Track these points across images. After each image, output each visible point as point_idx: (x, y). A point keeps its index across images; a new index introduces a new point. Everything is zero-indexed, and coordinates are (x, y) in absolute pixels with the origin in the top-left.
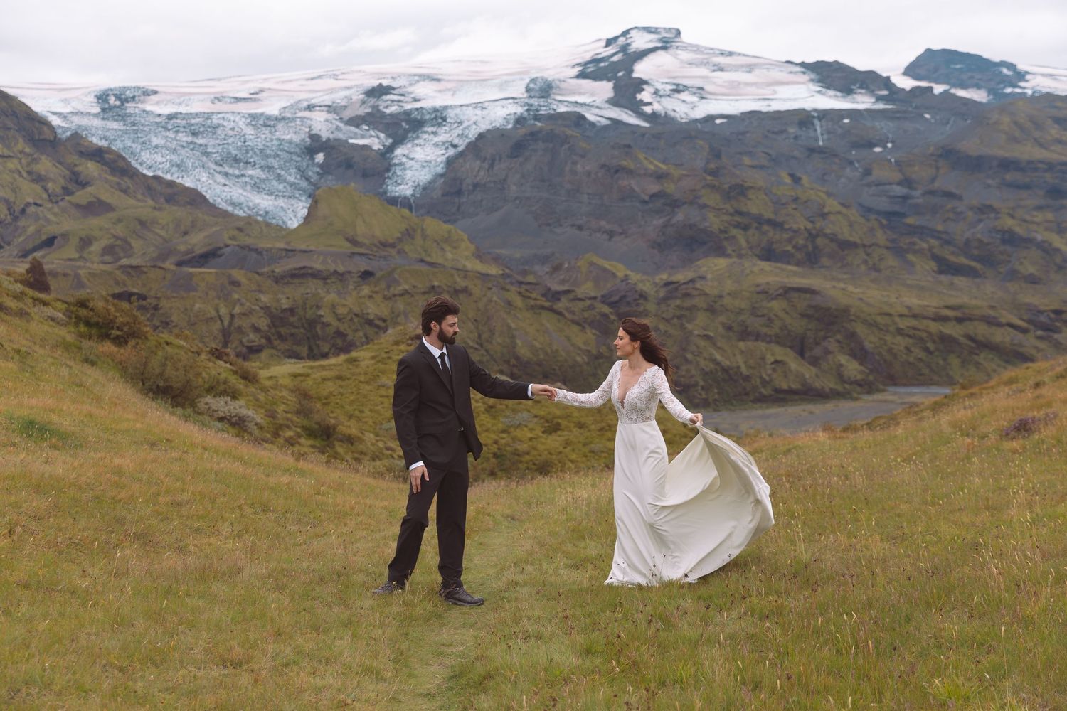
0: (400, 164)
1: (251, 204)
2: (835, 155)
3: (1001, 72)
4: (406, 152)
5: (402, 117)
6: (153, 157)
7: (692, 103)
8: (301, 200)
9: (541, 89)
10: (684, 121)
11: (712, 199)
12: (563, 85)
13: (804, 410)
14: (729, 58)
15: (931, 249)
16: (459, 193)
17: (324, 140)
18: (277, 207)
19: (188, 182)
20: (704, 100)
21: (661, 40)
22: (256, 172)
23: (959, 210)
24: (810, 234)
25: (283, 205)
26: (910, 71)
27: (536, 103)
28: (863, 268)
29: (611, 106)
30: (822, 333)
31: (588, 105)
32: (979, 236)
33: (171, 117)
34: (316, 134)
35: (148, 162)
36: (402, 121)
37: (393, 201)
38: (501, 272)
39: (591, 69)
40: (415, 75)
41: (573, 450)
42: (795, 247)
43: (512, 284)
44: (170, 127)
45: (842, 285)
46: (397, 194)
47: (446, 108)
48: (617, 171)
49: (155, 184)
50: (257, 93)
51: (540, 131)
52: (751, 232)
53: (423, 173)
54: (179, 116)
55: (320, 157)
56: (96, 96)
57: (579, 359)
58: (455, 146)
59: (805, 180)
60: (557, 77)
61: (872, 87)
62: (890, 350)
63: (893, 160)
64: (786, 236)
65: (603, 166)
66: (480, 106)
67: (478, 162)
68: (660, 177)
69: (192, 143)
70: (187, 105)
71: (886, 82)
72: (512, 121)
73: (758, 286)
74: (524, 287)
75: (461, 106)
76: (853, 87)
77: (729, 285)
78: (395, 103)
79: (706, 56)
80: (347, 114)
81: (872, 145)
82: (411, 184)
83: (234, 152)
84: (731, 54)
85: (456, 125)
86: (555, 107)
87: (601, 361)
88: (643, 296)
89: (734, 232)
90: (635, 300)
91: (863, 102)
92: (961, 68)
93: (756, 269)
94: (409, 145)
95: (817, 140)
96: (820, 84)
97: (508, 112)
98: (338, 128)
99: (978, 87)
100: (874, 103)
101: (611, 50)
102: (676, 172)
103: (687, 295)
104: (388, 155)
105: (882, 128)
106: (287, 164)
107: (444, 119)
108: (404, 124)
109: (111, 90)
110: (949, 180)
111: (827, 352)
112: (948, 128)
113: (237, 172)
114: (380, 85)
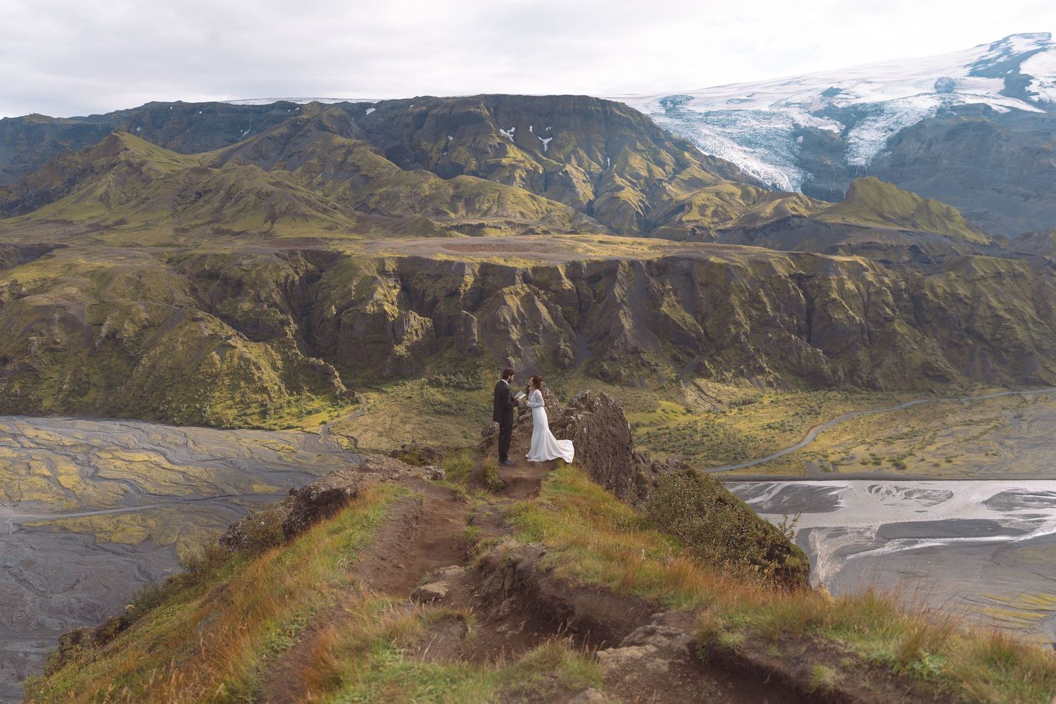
0: (855, 143)
1: (763, 172)
4: (857, 135)
5: (851, 110)
6: (706, 142)
8: (793, 168)
9: (947, 86)
12: (963, 82)
17: (802, 127)
18: (777, 174)
21: (1037, 43)
29: (1004, 97)
31: (985, 96)
33: (707, 114)
34: (797, 124)
35: (704, 146)
36: (851, 112)
44: (709, 122)
47: (883, 103)
50: (751, 96)
53: (871, 149)
54: (710, 114)
55: (800, 139)
56: (660, 102)
58: (892, 130)
60: (959, 76)
69: (723, 132)
70: (712, 106)
75: (893, 101)
78: (844, 101)
80: (813, 109)
82: (864, 157)
83: (749, 137)
85: (891, 115)
86: (963, 100)
94: (858, 129)
98: (809, 119)
101: (995, 53)
104: (845, 137)
106: (781, 144)
107: (882, 111)
108: (853, 114)
109: (668, 97)
113: (751, 150)
114: (832, 88)
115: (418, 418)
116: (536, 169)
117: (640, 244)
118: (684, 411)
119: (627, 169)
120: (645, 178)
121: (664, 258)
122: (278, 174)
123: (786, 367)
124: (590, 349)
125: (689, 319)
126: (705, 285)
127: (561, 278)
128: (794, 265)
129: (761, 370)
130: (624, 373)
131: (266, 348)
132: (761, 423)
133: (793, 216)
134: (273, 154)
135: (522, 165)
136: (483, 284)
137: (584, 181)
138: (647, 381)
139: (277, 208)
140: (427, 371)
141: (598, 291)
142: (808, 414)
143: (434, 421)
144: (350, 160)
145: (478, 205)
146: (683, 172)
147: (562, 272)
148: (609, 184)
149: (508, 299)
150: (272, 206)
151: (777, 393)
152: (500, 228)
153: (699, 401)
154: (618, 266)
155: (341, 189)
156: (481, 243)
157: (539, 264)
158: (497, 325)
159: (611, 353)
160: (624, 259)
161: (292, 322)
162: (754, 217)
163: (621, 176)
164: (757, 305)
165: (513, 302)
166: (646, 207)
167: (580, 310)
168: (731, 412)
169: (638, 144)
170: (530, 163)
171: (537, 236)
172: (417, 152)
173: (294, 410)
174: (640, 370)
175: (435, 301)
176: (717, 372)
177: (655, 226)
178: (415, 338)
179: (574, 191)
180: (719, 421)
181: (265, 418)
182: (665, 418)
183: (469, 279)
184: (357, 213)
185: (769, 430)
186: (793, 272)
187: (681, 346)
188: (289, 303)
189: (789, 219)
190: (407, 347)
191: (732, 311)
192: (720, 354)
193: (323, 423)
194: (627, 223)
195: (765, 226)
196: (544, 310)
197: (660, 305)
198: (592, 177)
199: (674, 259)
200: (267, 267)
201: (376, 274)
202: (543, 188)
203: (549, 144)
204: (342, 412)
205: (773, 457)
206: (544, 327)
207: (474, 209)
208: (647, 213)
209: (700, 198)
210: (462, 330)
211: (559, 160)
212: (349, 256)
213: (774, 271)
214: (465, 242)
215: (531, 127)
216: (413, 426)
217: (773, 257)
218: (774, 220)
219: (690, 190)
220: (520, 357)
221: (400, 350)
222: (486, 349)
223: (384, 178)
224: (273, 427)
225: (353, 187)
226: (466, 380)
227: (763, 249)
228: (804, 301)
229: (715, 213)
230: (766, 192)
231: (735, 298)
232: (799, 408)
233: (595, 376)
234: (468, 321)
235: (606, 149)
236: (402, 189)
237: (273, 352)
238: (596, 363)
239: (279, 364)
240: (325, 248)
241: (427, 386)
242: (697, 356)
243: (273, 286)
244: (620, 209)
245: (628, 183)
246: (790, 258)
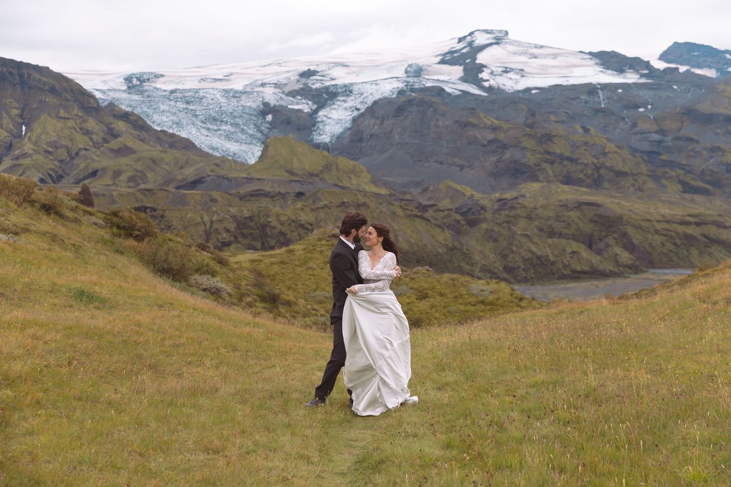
0: (322, 122)
1: (224, 148)
2: (612, 114)
3: (725, 57)
4: (326, 114)
5: (323, 91)
6: (160, 117)
7: (516, 79)
8: (257, 146)
9: (415, 72)
10: (510, 91)
11: (529, 143)
12: (430, 69)
13: (592, 285)
14: (541, 50)
15: (678, 176)
16: (361, 140)
17: (272, 106)
18: (241, 150)
19: (184, 134)
20: (524, 78)
21: (495, 38)
22: (228, 128)
23: (697, 150)
24: (596, 167)
25: (245, 149)
26: (663, 57)
27: (412, 81)
28: (632, 189)
29: (462, 82)
30: (604, 233)
31: (446, 82)
32: (711, 167)
33: (172, 92)
34: (267, 102)
35: (158, 121)
36: (324, 93)
37: (317, 146)
38: (388, 193)
39: (448, 57)
40: (332, 63)
41: (437, 311)
42: (585, 175)
43: (395, 200)
44: (172, 98)
45: (617, 201)
46: (320, 141)
47: (352, 84)
48: (465, 125)
49: (162, 136)
50: (228, 76)
51: (414, 99)
52: (556, 165)
53: (337, 127)
54: (178, 91)
55: (269, 118)
56: (124, 79)
57: (440, 250)
58: (358, 110)
59: (592, 131)
60: (426, 63)
61: (637, 68)
62: (650, 245)
63: (652, 117)
64: (579, 168)
65: (457, 122)
66: (375, 83)
67: (373, 120)
68: (494, 129)
69: (186, 108)
70: (183, 84)
71: (647, 65)
72: (396, 93)
73: (560, 201)
74: (404, 202)
75: (362, 83)
76: (624, 68)
77: (541, 201)
78: (319, 81)
79: (525, 49)
80: (287, 89)
81: (637, 107)
82: (329, 134)
83: (214, 115)
84: (542, 47)
85: (359, 95)
86: (424, 83)
87: (455, 251)
88: (483, 208)
89: (544, 165)
90: (478, 211)
91: (632, 78)
92: (698, 55)
93: (559, 190)
94: (328, 109)
95: (600, 103)
96: (602, 66)
97: (393, 87)
98: (281, 98)
99: (710, 67)
100: (639, 78)
101: (461, 45)
102: (505, 126)
103: (513, 207)
104: (314, 116)
105: (644, 95)
106: (248, 122)
107: (351, 92)
108: (324, 95)
109: (134, 74)
110: (689, 130)
111: (608, 246)
112: (689, 95)
113: (215, 128)
114: (309, 69)
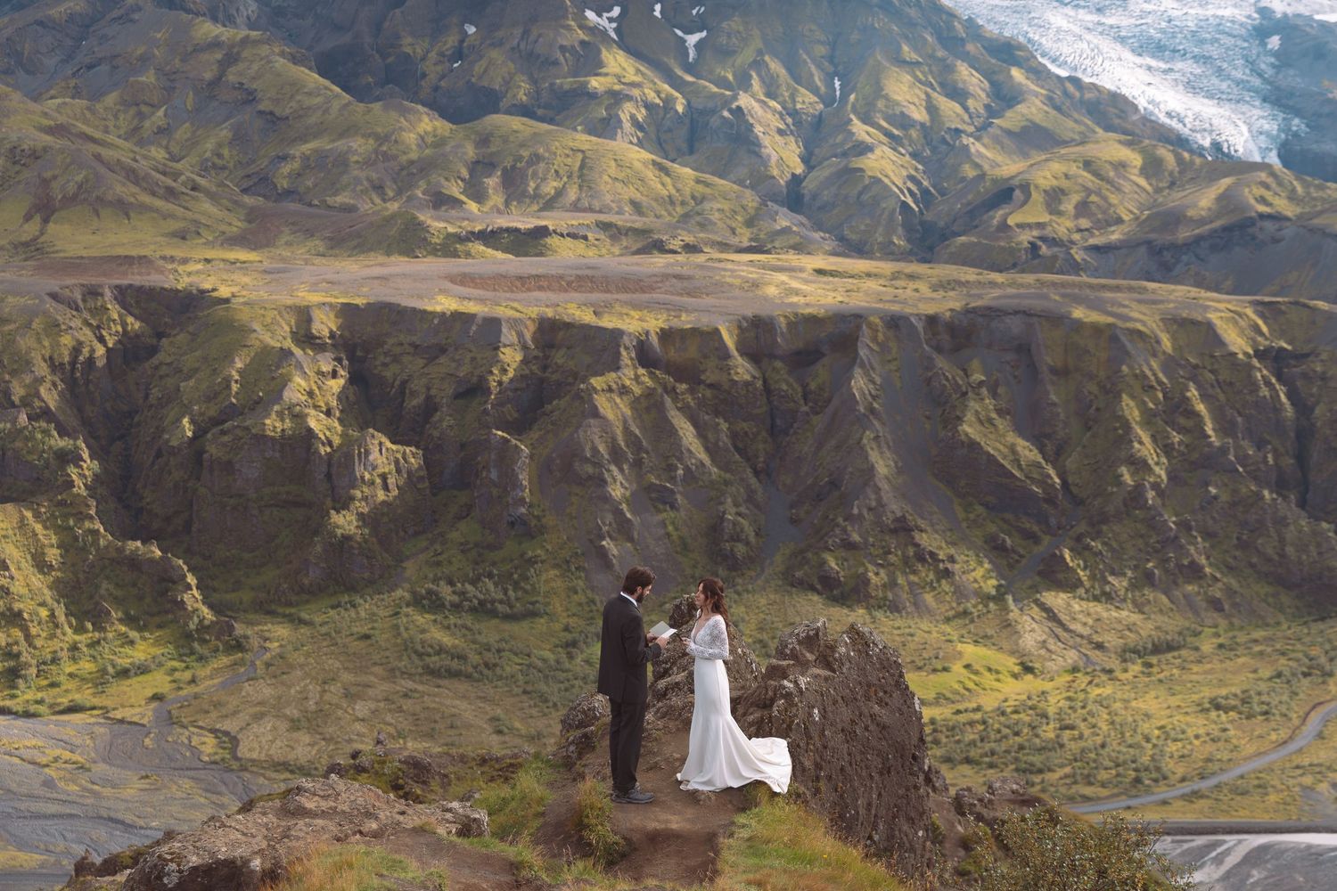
17: (1280, 16)
55: (1274, 42)
115: (385, 686)
116: (668, 101)
117: (911, 277)
118: (1017, 669)
119: (880, 104)
120: (923, 125)
121: (968, 311)
122: (61, 108)
123: (1252, 566)
124: (794, 521)
125: (1028, 452)
126: (1061, 373)
127: (727, 356)
128: (1265, 329)
129: (1194, 572)
130: (876, 577)
131: (23, 518)
132: (1195, 697)
133: (1262, 216)
134: (50, 62)
135: (636, 92)
136: (545, 368)
137: (781, 132)
138: (929, 598)
139: (55, 185)
140: (408, 573)
141: (813, 386)
142: (1305, 675)
143: (423, 694)
144: (232, 77)
145: (532, 185)
146: (1009, 114)
147: (729, 341)
148: (840, 138)
149: (602, 402)
150: (45, 183)
151: (1231, 624)
152: (585, 238)
153: (1052, 644)
154: (859, 327)
155: (210, 145)
156: (540, 271)
157: (675, 323)
158: (577, 465)
159: (844, 530)
160: (875, 311)
161: (86, 455)
162: (1174, 219)
163: (866, 120)
164: (1182, 421)
165: (613, 409)
166: (925, 192)
167: (773, 431)
168: (1126, 671)
169: (906, 48)
170: (654, 89)
171: (670, 258)
172: (390, 60)
173: (87, 666)
174: (914, 572)
175: (430, 407)
176: (1092, 577)
177: (946, 235)
178: (381, 495)
179: (759, 156)
180: (1098, 691)
181: (15, 687)
182: (971, 685)
183: (511, 357)
184: (248, 200)
185: (1213, 714)
186: (1263, 343)
187: (1008, 516)
188: (80, 410)
189: (1251, 222)
190: (361, 516)
191: (1124, 436)
192: (1097, 535)
193: (157, 697)
194: (880, 230)
195: (1198, 240)
196: (687, 433)
197: (959, 419)
198: (798, 123)
199: (991, 313)
200: (28, 326)
201: (288, 343)
202: (684, 146)
203: (699, 46)
204: (203, 672)
205: (1224, 778)
206: (687, 469)
207: (524, 194)
208: (927, 207)
209: (1048, 172)
210: (494, 475)
211: (722, 83)
212: (227, 301)
213: (1218, 341)
214: (502, 269)
215: (658, 7)
216: (373, 705)
217: (1217, 310)
218: (1217, 224)
219: (1026, 156)
220: (631, 539)
221: (345, 522)
222: (549, 520)
223: (312, 120)
224: (32, 708)
225: (239, 138)
226: (500, 596)
227: (1194, 291)
228: (1289, 411)
229: (1083, 209)
230: (1198, 161)
231: (1132, 404)
232: (1283, 661)
233: (806, 586)
234: (506, 455)
235: (831, 59)
236: (354, 145)
237: (38, 527)
238: (810, 555)
239: (53, 555)
240: (168, 282)
241: (410, 610)
242: (1046, 539)
243: (42, 369)
244: (865, 197)
245: (882, 138)
246: (1256, 312)
